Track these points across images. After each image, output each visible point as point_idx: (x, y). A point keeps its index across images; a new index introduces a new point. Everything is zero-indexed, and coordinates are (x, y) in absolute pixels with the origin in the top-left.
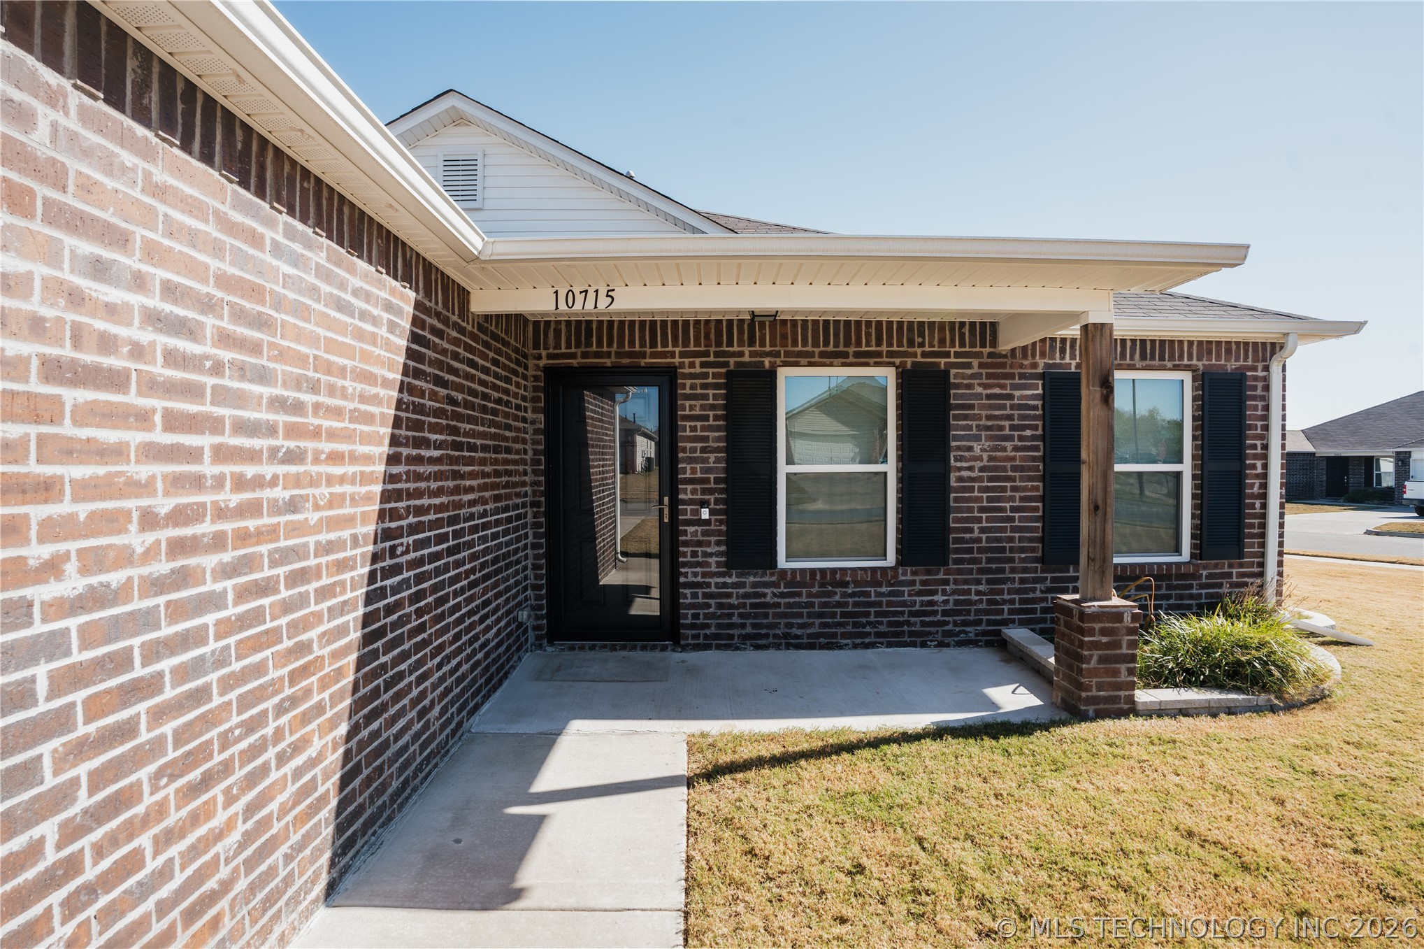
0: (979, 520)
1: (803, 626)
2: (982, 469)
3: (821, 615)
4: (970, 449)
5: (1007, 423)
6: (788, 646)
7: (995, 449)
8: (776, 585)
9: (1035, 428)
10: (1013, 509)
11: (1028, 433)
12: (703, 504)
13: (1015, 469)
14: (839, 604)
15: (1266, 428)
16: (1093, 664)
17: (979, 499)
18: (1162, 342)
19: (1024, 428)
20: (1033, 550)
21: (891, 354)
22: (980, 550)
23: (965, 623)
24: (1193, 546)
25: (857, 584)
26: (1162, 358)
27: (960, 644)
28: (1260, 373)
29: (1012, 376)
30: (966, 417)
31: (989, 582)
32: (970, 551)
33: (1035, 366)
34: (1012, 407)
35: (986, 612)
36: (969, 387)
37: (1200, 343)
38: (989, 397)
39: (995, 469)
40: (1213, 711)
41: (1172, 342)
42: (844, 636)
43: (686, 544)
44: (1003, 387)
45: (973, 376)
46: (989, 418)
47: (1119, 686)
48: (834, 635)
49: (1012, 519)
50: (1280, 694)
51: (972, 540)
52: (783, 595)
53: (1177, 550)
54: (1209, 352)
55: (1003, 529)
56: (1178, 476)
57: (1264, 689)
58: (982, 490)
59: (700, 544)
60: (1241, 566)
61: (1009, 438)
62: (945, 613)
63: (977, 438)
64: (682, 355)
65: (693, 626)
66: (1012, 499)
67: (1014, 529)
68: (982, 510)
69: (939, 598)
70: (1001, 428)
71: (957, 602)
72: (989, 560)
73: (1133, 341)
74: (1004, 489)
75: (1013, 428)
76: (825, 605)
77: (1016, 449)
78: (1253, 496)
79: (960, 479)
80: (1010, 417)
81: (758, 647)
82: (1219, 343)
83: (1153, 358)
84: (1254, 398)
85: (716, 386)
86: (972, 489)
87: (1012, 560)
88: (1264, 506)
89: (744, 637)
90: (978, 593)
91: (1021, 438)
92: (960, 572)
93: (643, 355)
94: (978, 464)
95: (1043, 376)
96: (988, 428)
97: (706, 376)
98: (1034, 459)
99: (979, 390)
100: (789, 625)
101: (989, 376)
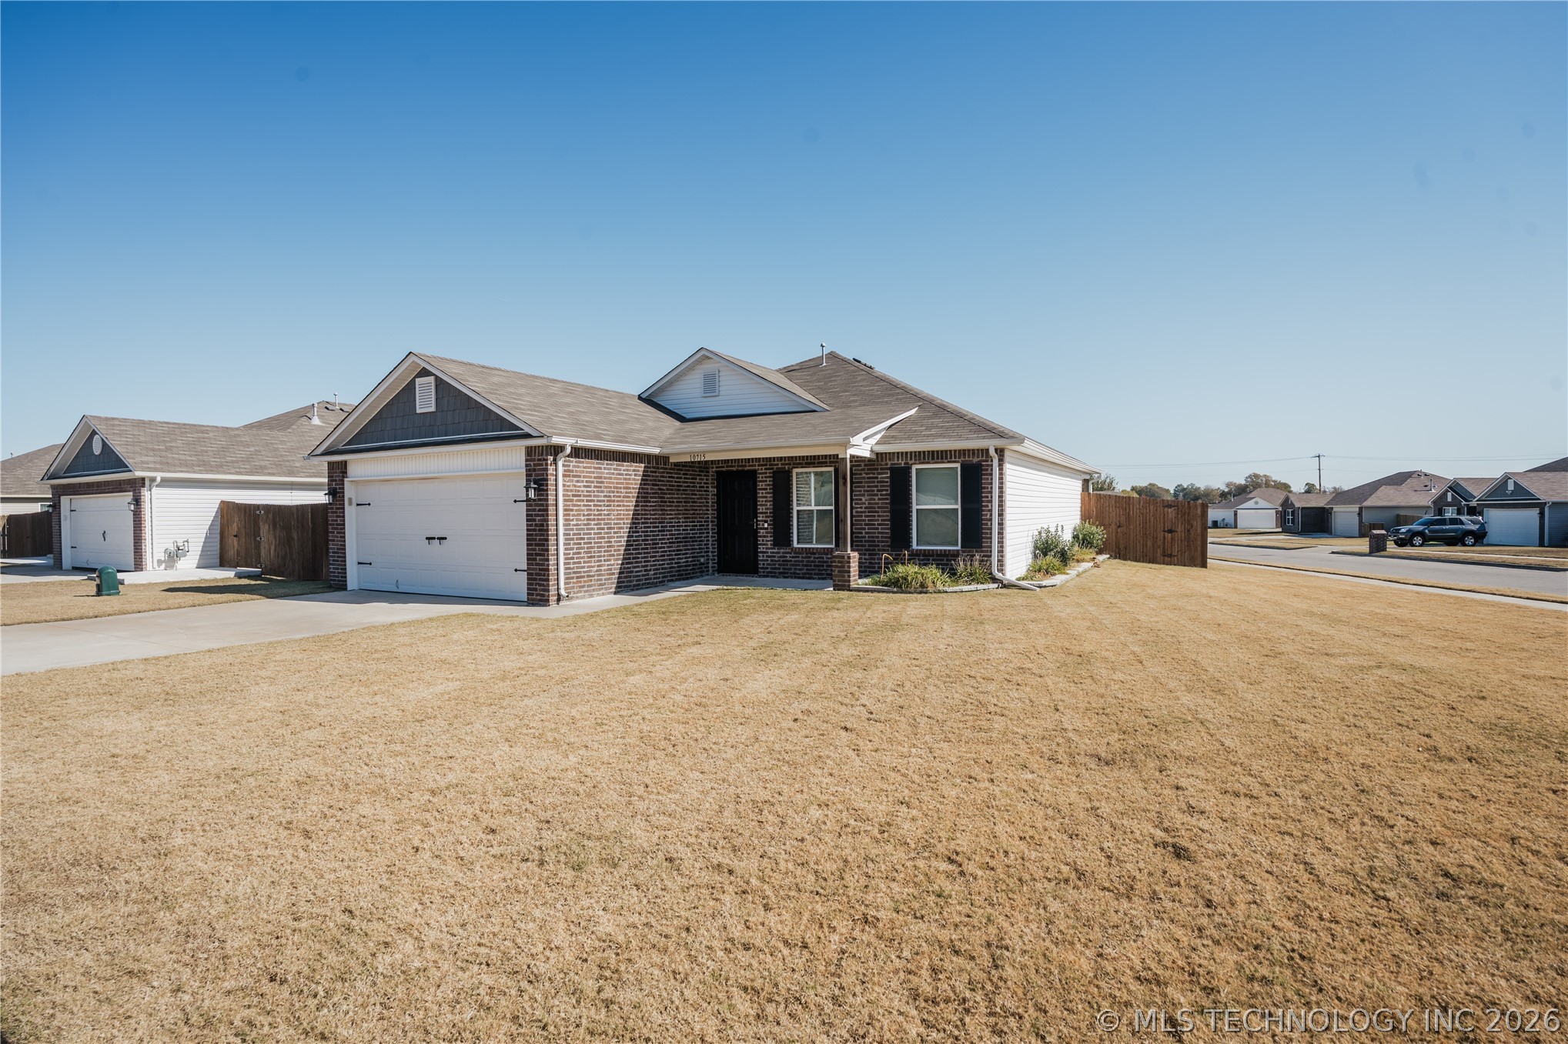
0: (865, 529)
1: (800, 570)
2: (866, 508)
3: (806, 566)
4: (861, 500)
5: (875, 489)
6: (795, 577)
7: (871, 499)
8: (790, 553)
9: (887, 490)
10: (879, 525)
11: (885, 493)
12: (766, 522)
13: (879, 508)
14: (813, 562)
16: (836, 573)
17: (864, 520)
18: (942, 451)
19: (881, 491)
20: (887, 542)
21: (831, 462)
22: (865, 541)
24: (962, 542)
25: (819, 553)
26: (942, 458)
28: (990, 463)
29: (877, 469)
30: (859, 487)
31: (869, 554)
32: (861, 541)
33: (887, 464)
34: (878, 482)
35: (869, 567)
36: (861, 474)
37: (960, 451)
38: (868, 478)
39: (871, 508)
41: (946, 451)
42: (815, 574)
43: (760, 537)
44: (874, 474)
45: (862, 470)
46: (868, 487)
48: (811, 574)
49: (878, 529)
51: (864, 537)
52: (793, 557)
53: (956, 545)
54: (964, 454)
55: (874, 533)
56: (956, 509)
58: (866, 516)
59: (765, 537)
60: (982, 552)
61: (877, 495)
63: (864, 495)
64: (759, 465)
65: (762, 568)
66: (878, 520)
67: (879, 533)
68: (866, 525)
70: (873, 491)
72: (869, 546)
73: (929, 452)
74: (874, 516)
75: (878, 491)
76: (808, 561)
77: (879, 499)
78: (987, 520)
79: (857, 512)
80: (877, 486)
81: (785, 577)
82: (969, 450)
83: (938, 458)
84: (987, 474)
85: (770, 477)
86: (861, 516)
87: (878, 546)
89: (780, 573)
90: (868, 559)
91: (881, 495)
93: (745, 466)
94: (864, 506)
95: (890, 469)
96: (868, 491)
97: (766, 473)
98: (887, 503)
99: (865, 475)
100: (795, 569)
101: (868, 469)
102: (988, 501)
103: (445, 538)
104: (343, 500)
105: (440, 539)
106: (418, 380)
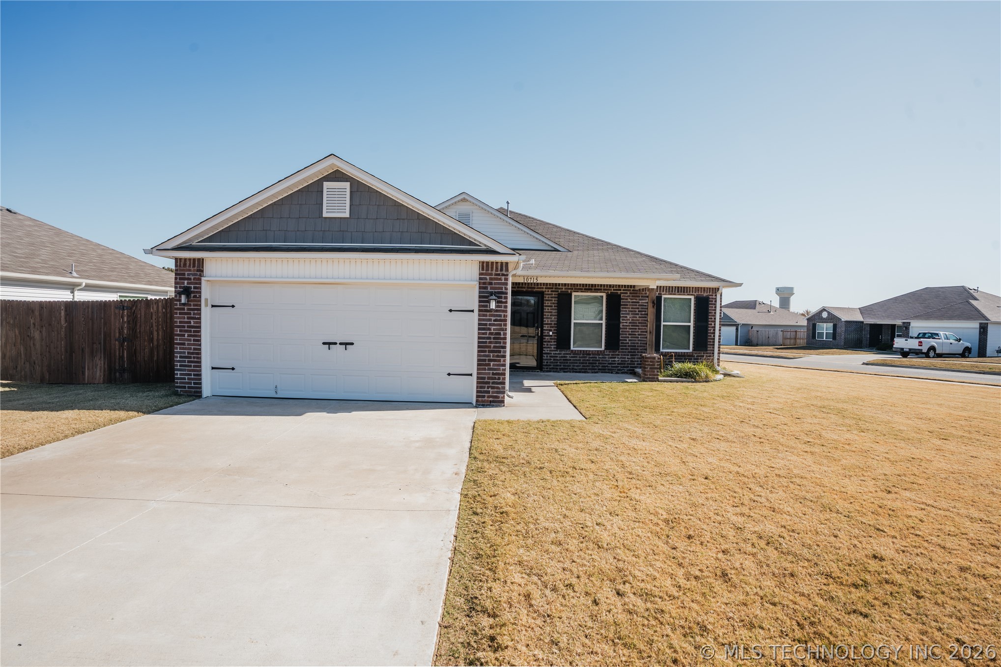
0: (628, 337)
1: (577, 366)
2: (630, 323)
3: (583, 363)
4: (626, 317)
5: (637, 310)
6: (573, 372)
7: (634, 317)
8: (570, 354)
10: (638, 335)
11: (643, 313)
12: (550, 330)
13: (639, 323)
14: (588, 360)
15: (715, 313)
16: (648, 369)
17: (629, 332)
18: (684, 287)
19: (642, 311)
20: (644, 346)
21: (604, 290)
22: (628, 346)
23: (624, 367)
24: (693, 347)
25: (593, 354)
26: (684, 292)
27: (622, 373)
28: (714, 297)
29: (639, 297)
30: (625, 308)
31: (631, 355)
32: (626, 346)
33: (646, 294)
34: (639, 305)
35: (630, 364)
36: (627, 299)
37: (696, 288)
38: (632, 302)
39: (634, 323)
41: (687, 287)
42: (589, 369)
43: (545, 342)
44: (636, 299)
45: (628, 296)
46: (632, 308)
47: (655, 375)
48: (586, 369)
49: (638, 337)
50: (695, 379)
51: (626, 343)
52: (572, 357)
53: (689, 349)
54: (698, 290)
55: (636, 340)
56: (690, 326)
57: (692, 378)
58: (629, 329)
59: (549, 342)
60: (707, 353)
61: (638, 314)
62: (618, 364)
63: (629, 314)
64: (546, 288)
65: (546, 365)
66: (638, 332)
67: (638, 340)
68: (629, 334)
69: (616, 359)
70: (636, 311)
71: (621, 361)
72: (631, 349)
73: (675, 287)
74: (636, 329)
76: (584, 360)
77: (640, 317)
78: (711, 333)
79: (623, 326)
80: (638, 308)
81: (564, 372)
82: (701, 288)
83: (681, 292)
84: (712, 304)
85: (555, 297)
86: (626, 329)
87: (638, 349)
89: (561, 369)
90: (628, 358)
91: (641, 314)
92: (623, 352)
93: (535, 288)
94: (628, 321)
95: (649, 296)
96: (632, 311)
97: (552, 294)
98: (645, 320)
99: (629, 300)
100: (574, 366)
101: (632, 296)
102: (712, 321)
103: (352, 344)
104: (200, 301)
105: (346, 344)
106: (326, 185)
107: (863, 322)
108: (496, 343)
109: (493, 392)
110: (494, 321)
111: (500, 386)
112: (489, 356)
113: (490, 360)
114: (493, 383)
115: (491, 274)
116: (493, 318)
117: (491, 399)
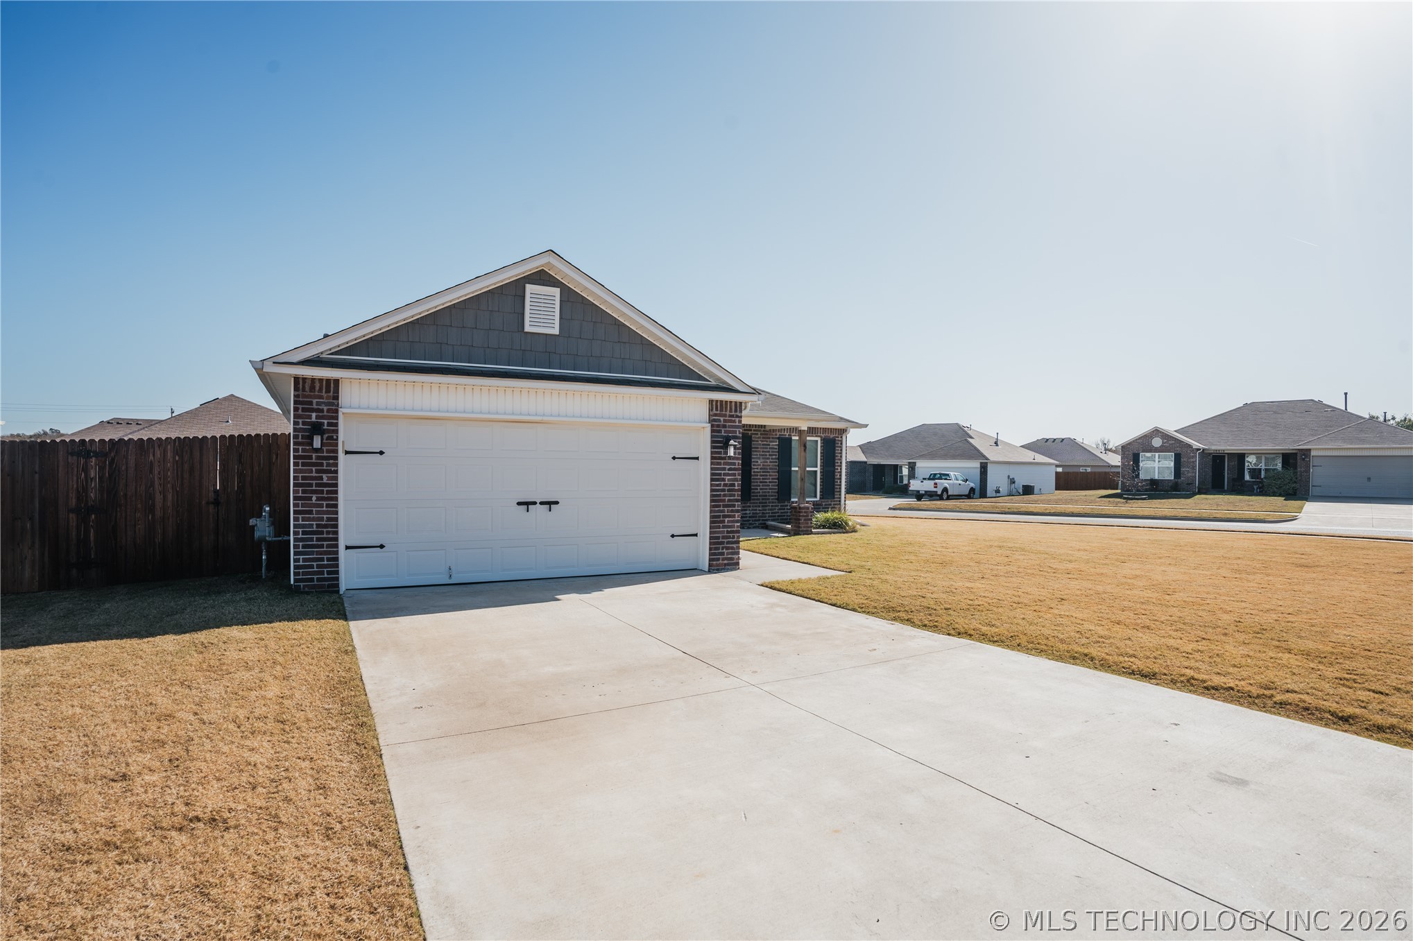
0: (759, 486)
2: (761, 469)
4: (757, 462)
5: (768, 454)
7: (764, 462)
9: (776, 455)
10: (770, 482)
11: (774, 457)
13: (770, 469)
15: (841, 457)
16: (802, 522)
17: (759, 479)
18: (812, 428)
19: (773, 455)
20: (775, 496)
22: (760, 496)
23: (755, 521)
24: (821, 495)
27: (754, 527)
28: (840, 439)
29: (770, 438)
30: (756, 450)
31: (762, 506)
32: (757, 496)
33: (776, 435)
34: (770, 448)
35: (762, 516)
36: (757, 441)
37: (822, 429)
38: (763, 445)
39: (764, 469)
40: (830, 533)
41: (815, 428)
44: (767, 441)
45: (759, 438)
46: (763, 452)
47: (809, 527)
49: (769, 486)
50: (845, 529)
51: (757, 493)
53: (816, 497)
54: (825, 432)
55: (766, 489)
56: (816, 472)
57: (842, 528)
58: (761, 476)
60: (834, 504)
61: (768, 459)
62: (750, 517)
63: (759, 458)
66: (769, 479)
67: (770, 489)
68: (761, 482)
69: (748, 512)
70: (766, 455)
71: (753, 513)
72: (763, 499)
73: (804, 428)
74: (767, 475)
75: (770, 455)
77: (771, 462)
78: (838, 479)
79: (754, 472)
80: (769, 452)
82: (828, 429)
83: (809, 433)
84: (838, 447)
86: (757, 475)
87: (769, 499)
88: (840, 482)
90: (759, 510)
91: (772, 459)
92: (754, 503)
94: (759, 467)
95: (779, 438)
96: (763, 455)
98: (775, 465)
99: (760, 442)
101: (763, 438)
102: (838, 466)
103: (557, 503)
104: (337, 445)
105: (550, 503)
106: (529, 288)
107: (866, 462)
108: (731, 496)
109: (728, 554)
110: (729, 470)
111: (735, 546)
112: (723, 511)
113: (725, 516)
114: (728, 543)
115: (725, 415)
116: (728, 467)
117: (726, 562)
